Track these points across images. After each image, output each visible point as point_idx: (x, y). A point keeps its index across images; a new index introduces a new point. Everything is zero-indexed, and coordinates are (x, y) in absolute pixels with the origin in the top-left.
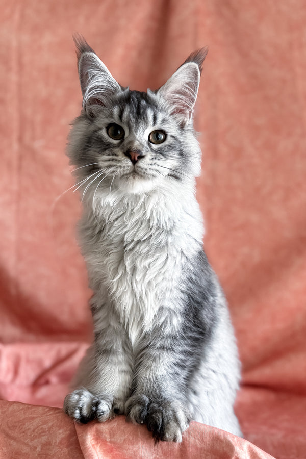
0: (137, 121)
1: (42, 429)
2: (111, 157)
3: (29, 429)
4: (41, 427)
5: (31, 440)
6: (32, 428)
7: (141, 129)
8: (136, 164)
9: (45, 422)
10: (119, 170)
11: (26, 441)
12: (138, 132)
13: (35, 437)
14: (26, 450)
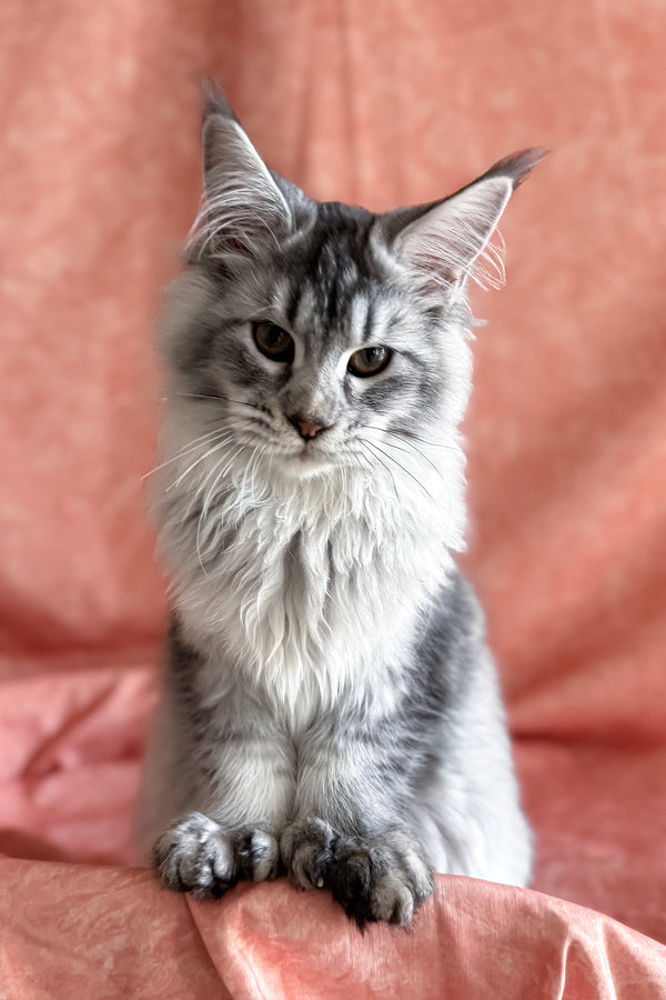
0: (327, 334)
1: (110, 920)
2: (258, 414)
3: (79, 923)
4: (107, 916)
5: (88, 947)
6: (86, 920)
7: (332, 355)
8: (311, 443)
9: (117, 905)
10: (270, 450)
11: (76, 949)
12: (326, 364)
13: (95, 940)
14: (78, 967)
